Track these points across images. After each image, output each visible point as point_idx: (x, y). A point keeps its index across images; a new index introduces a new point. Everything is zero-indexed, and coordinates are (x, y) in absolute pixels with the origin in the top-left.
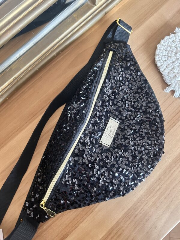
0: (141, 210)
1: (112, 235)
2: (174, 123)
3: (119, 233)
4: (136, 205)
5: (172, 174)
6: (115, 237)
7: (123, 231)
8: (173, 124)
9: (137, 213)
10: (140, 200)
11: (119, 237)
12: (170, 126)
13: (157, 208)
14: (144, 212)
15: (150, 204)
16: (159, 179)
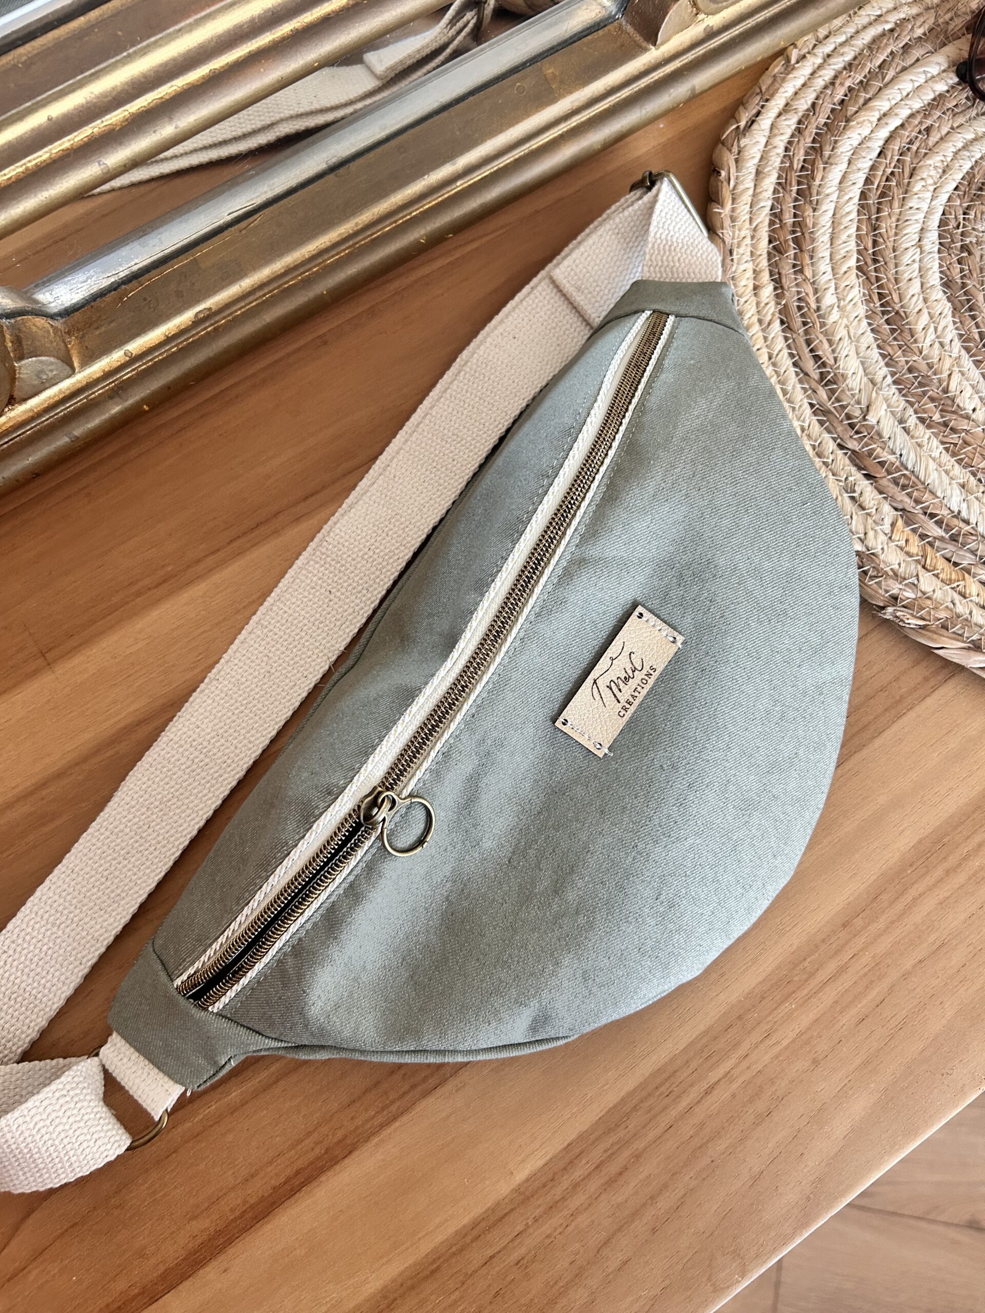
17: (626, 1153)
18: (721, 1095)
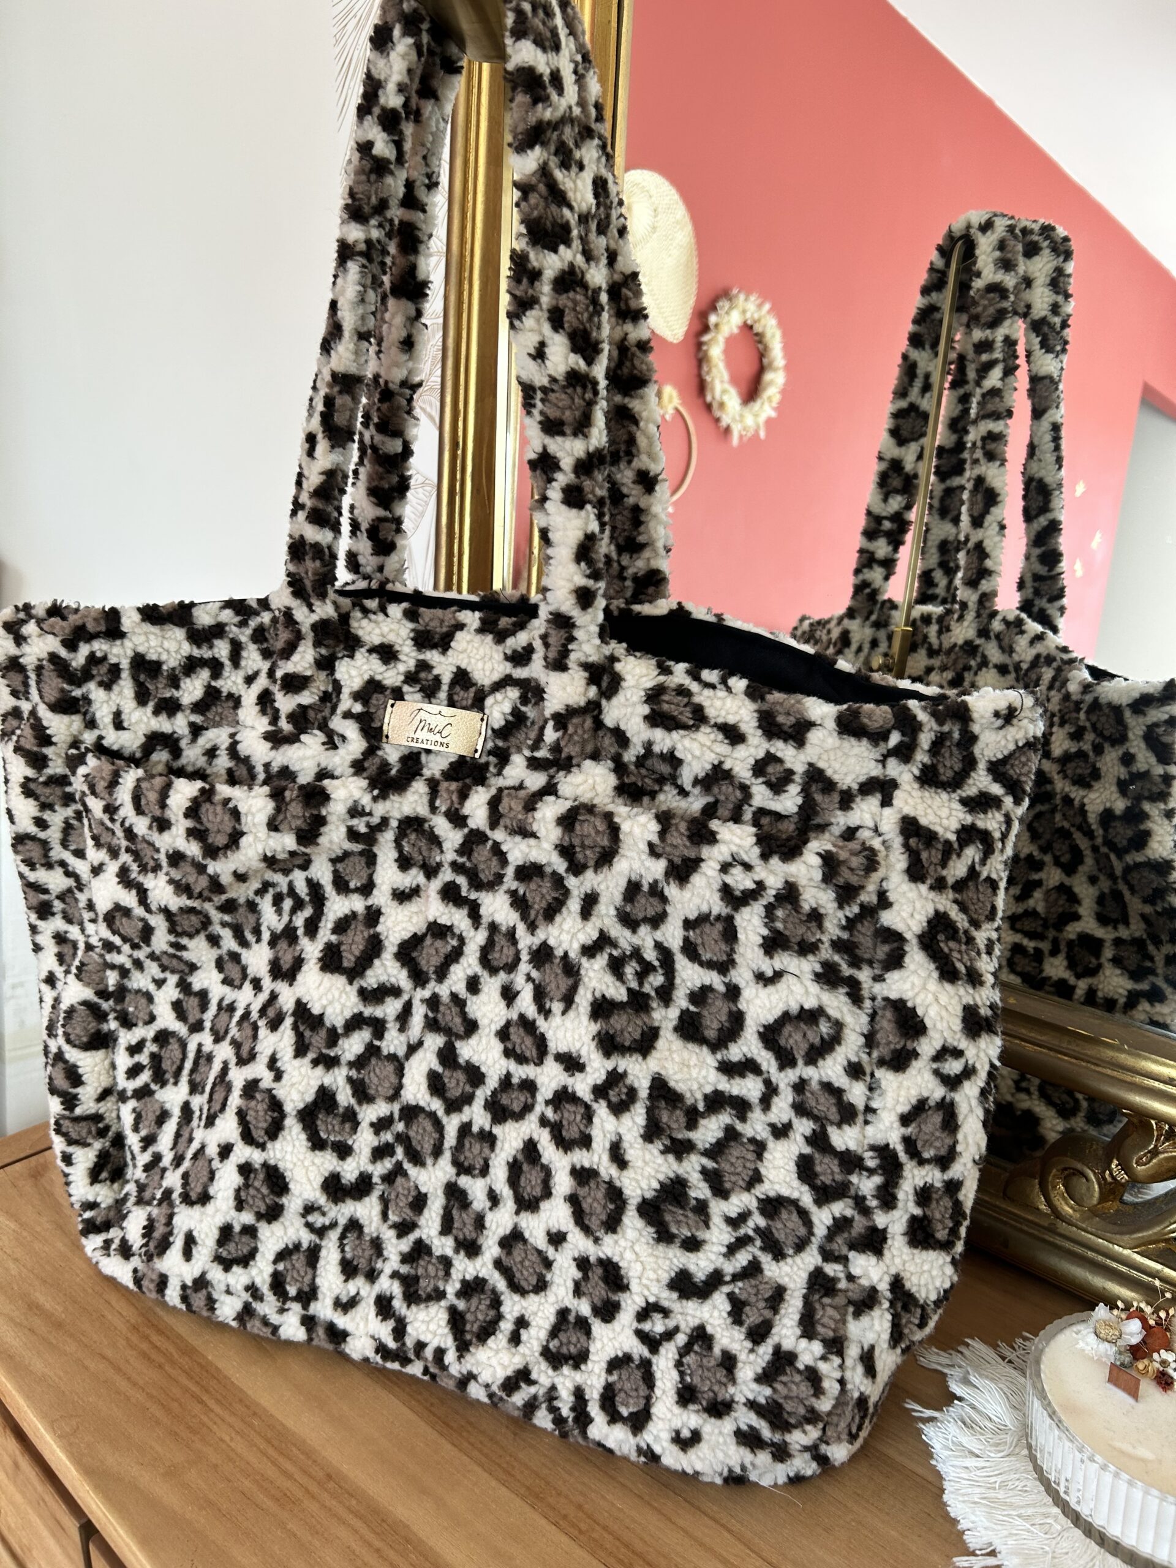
0: (217, 1415)
1: (155, 1338)
2: (581, 1532)
3: (154, 1355)
4: (241, 1401)
5: (343, 1522)
6: (144, 1346)
7: (160, 1366)
8: (574, 1525)
9: (211, 1403)
10: (255, 1414)
11: (145, 1355)
12: (565, 1517)
13: (216, 1466)
14: (210, 1424)
15: (232, 1444)
16: (329, 1477)
17: (162, 1360)
18: (197, 1408)
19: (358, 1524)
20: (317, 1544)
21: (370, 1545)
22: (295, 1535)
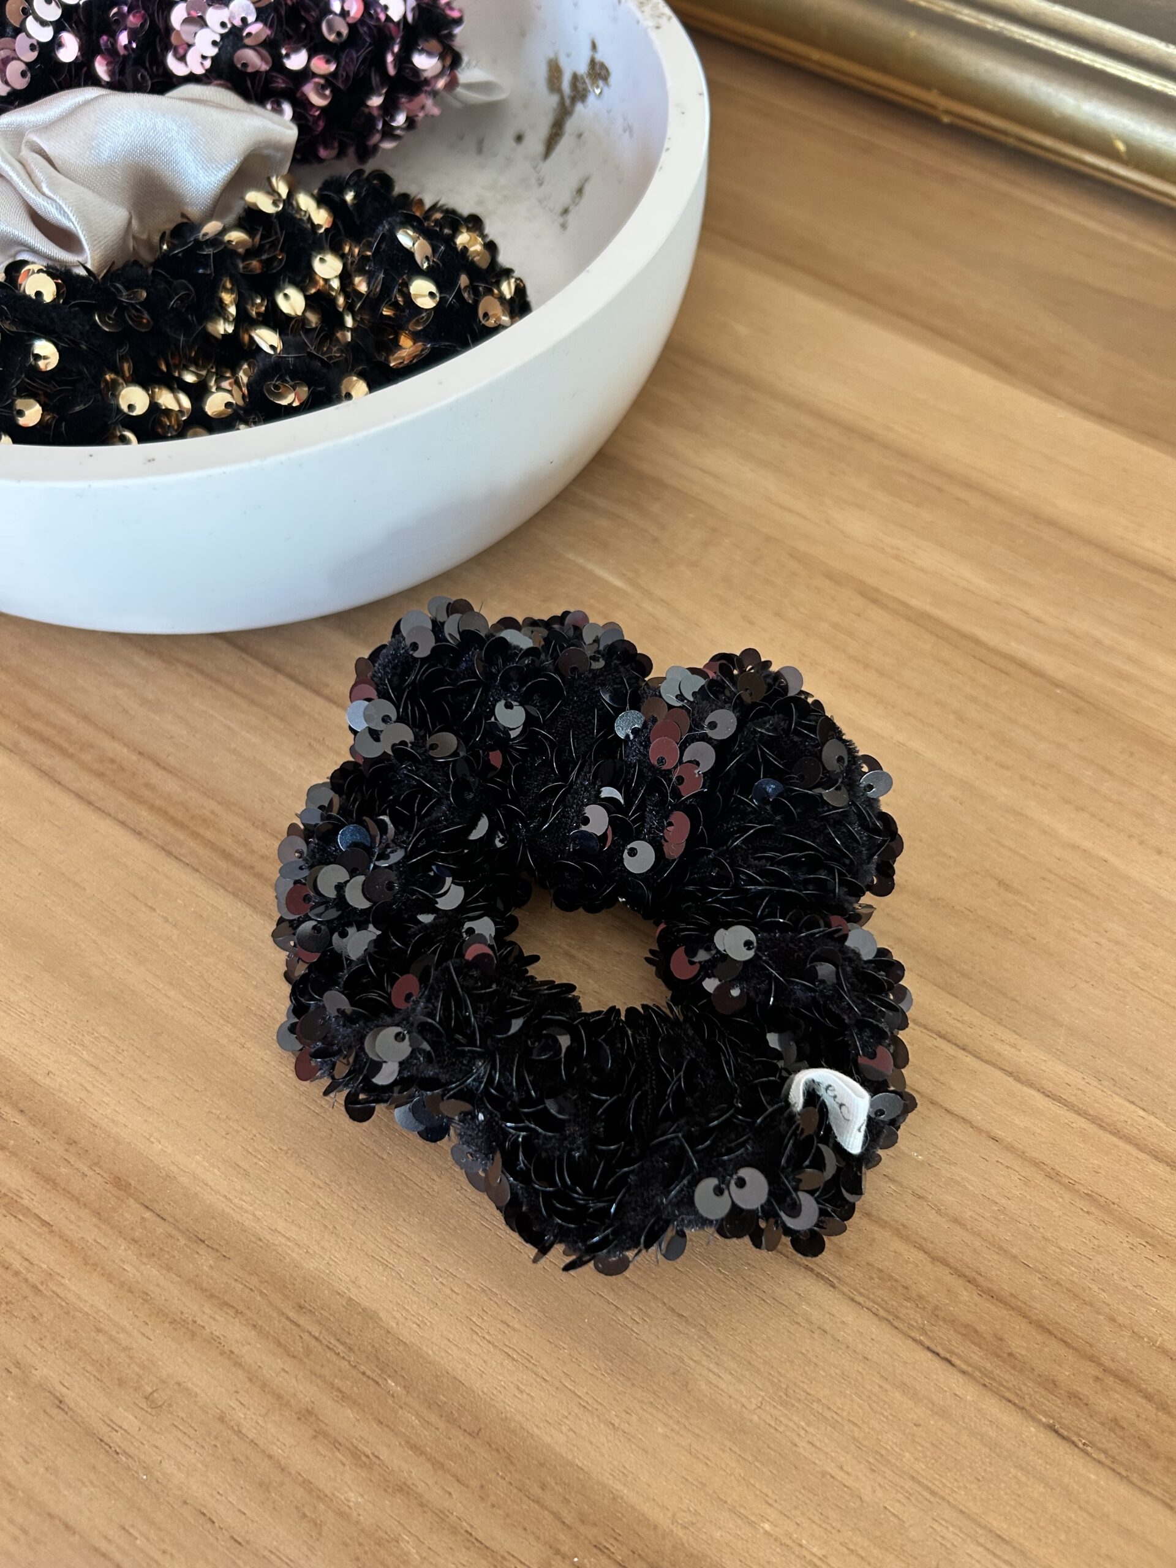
19: (235, 1333)
20: (128, 1419)
21: (280, 1400)
22: (60, 1403)
